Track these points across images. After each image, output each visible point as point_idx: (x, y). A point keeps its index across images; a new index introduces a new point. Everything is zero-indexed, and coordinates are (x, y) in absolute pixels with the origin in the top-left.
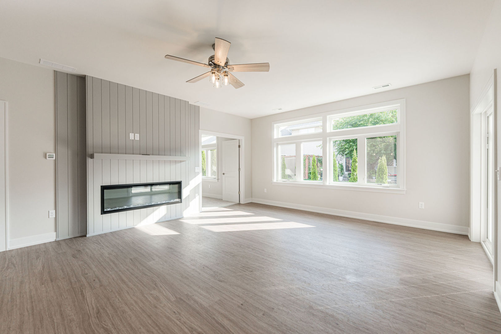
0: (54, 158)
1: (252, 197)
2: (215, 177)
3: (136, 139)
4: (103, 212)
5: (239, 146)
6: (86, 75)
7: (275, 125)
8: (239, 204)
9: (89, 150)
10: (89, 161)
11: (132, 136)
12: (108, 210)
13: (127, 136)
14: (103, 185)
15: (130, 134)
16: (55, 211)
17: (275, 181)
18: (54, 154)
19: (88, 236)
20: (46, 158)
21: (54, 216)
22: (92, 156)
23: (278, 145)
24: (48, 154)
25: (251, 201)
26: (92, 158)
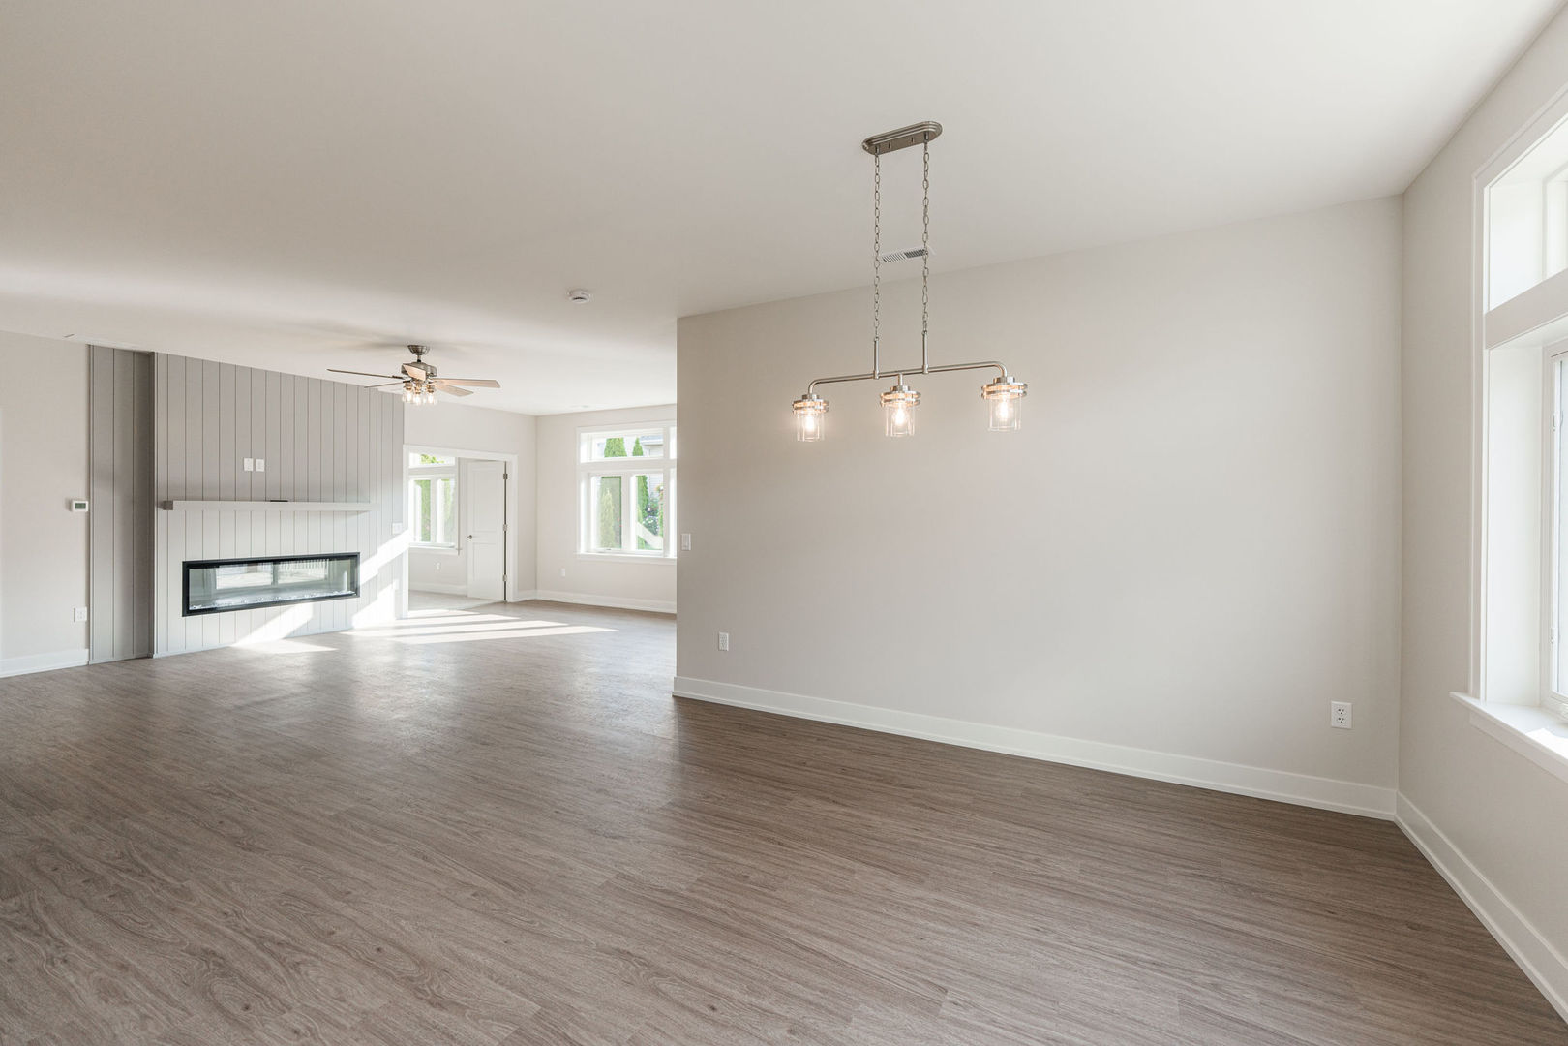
0: (87, 510)
1: (536, 588)
2: (453, 544)
3: (257, 469)
4: (187, 611)
5: (506, 476)
6: (153, 353)
7: (584, 436)
8: (505, 603)
9: (161, 494)
10: (161, 516)
11: (248, 464)
12: (197, 608)
13: (238, 464)
14: (187, 560)
15: (246, 460)
16: (86, 609)
17: (582, 551)
18: (87, 502)
19: (155, 656)
20: (70, 509)
21: (86, 619)
22: (167, 505)
23: (589, 476)
24: (74, 502)
25: (533, 598)
26: (165, 509)
